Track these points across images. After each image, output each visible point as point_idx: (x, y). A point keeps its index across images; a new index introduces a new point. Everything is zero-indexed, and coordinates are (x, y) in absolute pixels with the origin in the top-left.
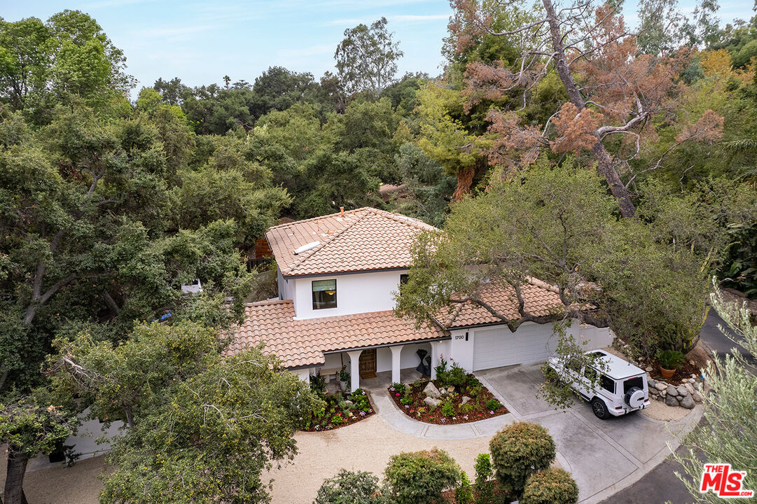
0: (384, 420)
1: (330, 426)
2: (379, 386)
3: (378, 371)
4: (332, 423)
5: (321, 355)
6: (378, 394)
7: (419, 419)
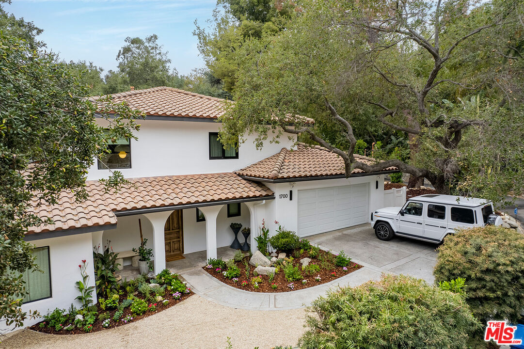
0: (210, 299)
1: (129, 317)
2: (191, 266)
3: (187, 251)
4: (132, 313)
5: (112, 214)
6: (192, 274)
7: (258, 290)
